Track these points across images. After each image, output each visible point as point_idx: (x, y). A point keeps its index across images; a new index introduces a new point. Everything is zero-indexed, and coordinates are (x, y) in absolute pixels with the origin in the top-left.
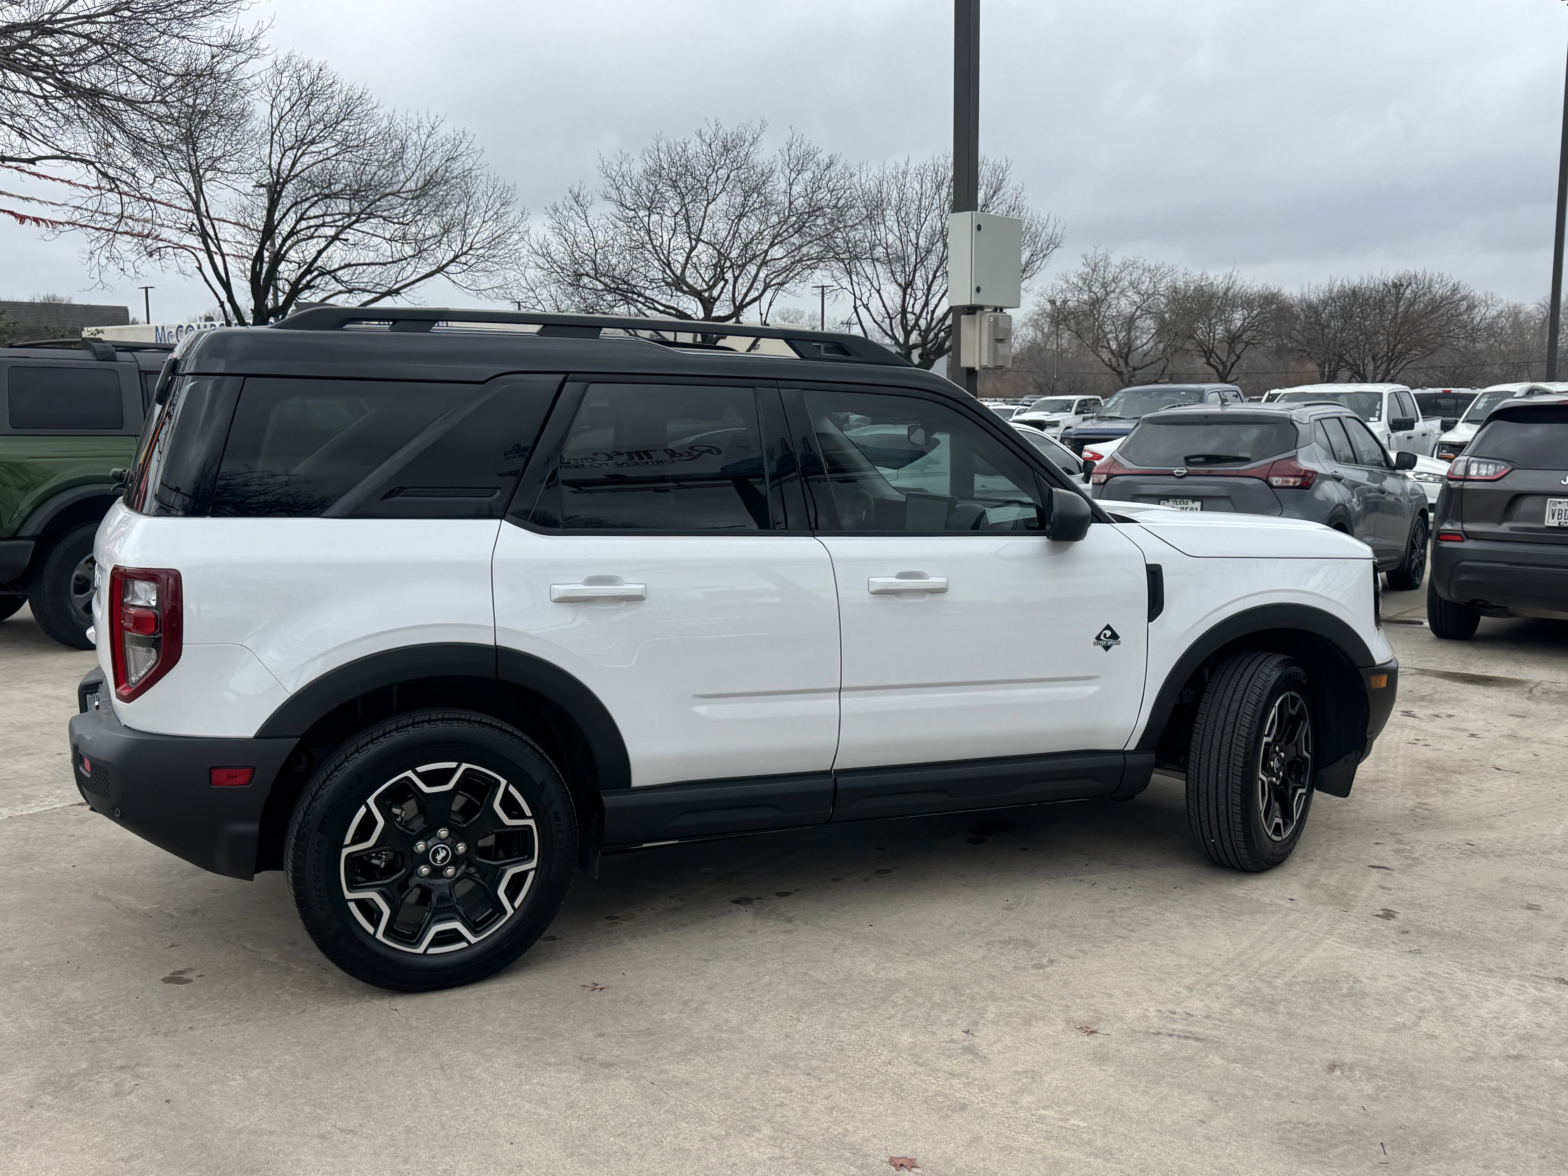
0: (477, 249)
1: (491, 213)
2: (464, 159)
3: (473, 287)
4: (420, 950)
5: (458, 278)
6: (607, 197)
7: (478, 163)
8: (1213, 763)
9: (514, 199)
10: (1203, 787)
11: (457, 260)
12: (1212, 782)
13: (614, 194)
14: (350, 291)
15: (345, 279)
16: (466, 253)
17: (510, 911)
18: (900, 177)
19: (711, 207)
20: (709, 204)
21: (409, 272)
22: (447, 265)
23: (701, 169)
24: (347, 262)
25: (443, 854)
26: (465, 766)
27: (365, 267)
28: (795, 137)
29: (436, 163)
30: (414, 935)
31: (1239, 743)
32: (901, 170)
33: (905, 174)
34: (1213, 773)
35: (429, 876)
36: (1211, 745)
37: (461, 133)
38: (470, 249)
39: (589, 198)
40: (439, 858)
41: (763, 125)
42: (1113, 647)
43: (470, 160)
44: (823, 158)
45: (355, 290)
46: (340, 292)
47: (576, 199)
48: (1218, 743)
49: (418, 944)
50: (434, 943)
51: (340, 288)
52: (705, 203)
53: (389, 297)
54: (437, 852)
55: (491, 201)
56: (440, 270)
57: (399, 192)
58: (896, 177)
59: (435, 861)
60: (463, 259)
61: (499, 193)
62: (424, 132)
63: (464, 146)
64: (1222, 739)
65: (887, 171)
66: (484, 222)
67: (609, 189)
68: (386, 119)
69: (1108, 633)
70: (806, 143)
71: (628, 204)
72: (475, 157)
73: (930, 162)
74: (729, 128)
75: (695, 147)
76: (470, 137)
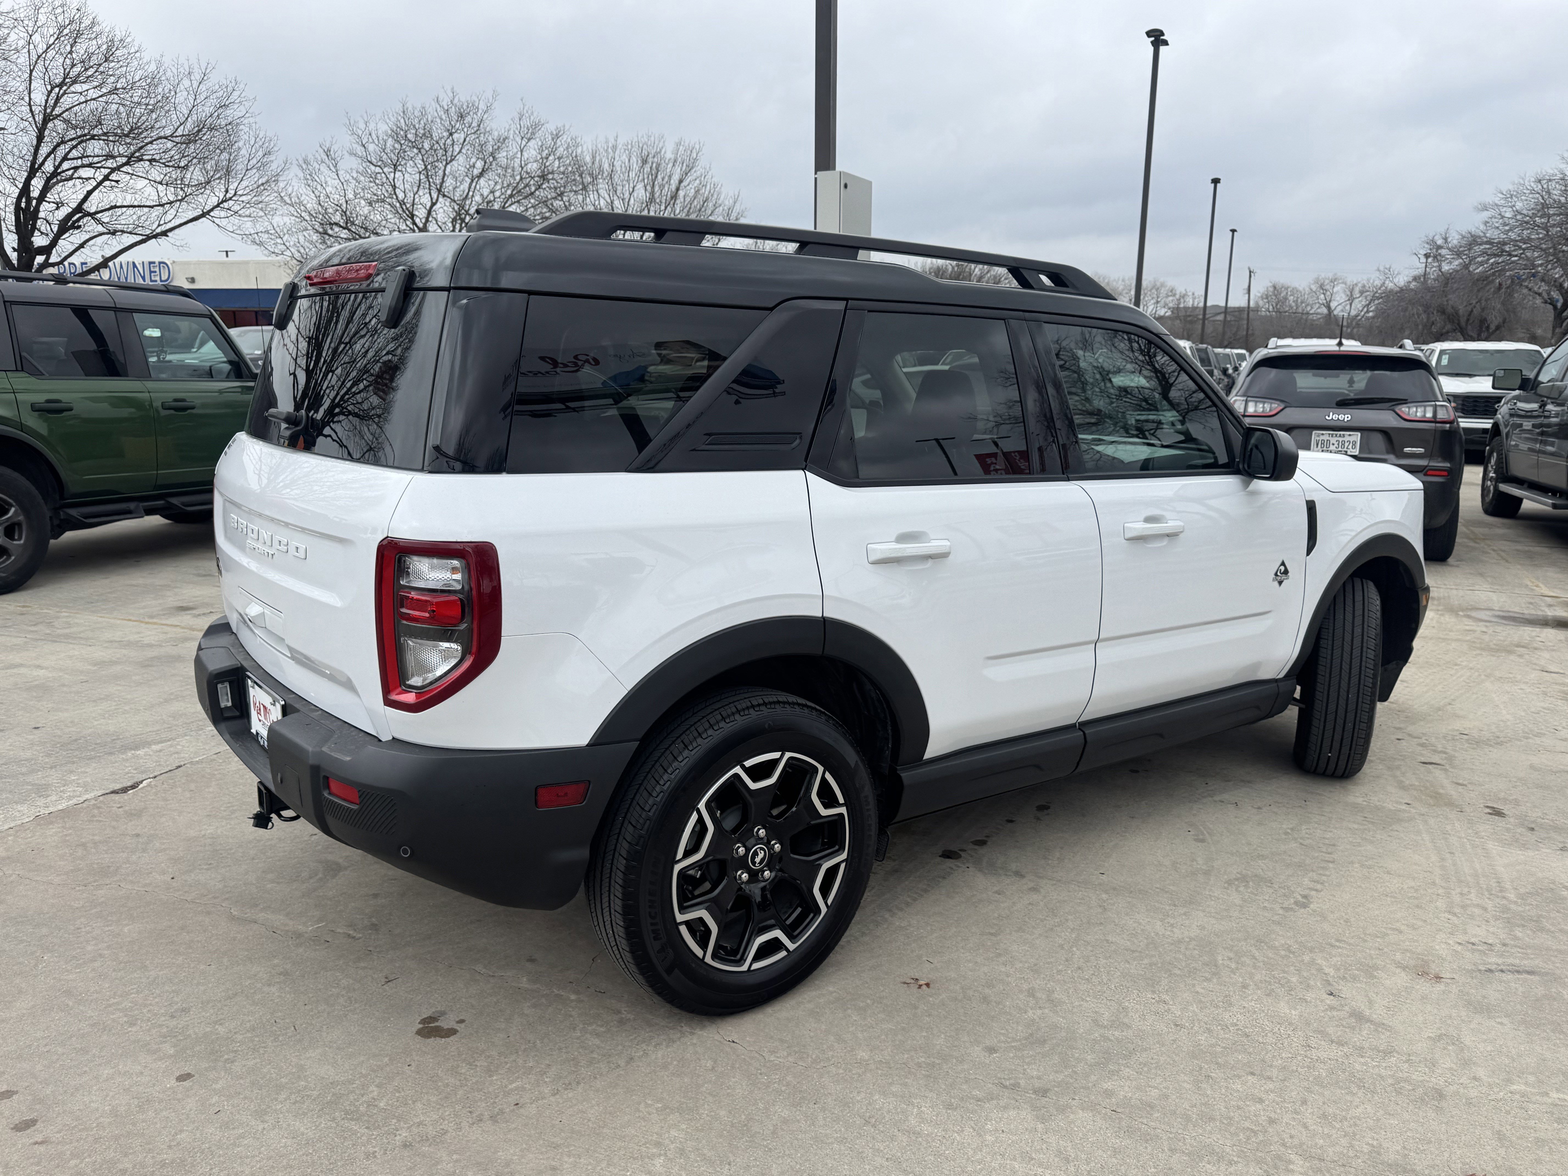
0: (241, 196)
1: (254, 161)
2: (236, 106)
3: (238, 232)
4: (745, 968)
5: (223, 222)
6: (353, 154)
7: (250, 111)
8: (1344, 685)
9: (276, 149)
10: (1332, 707)
11: (222, 205)
12: (1342, 702)
13: (360, 150)
14: (113, 233)
15: (106, 220)
16: (230, 199)
17: (824, 909)
18: (610, 150)
19: (449, 167)
20: (447, 164)
21: (172, 217)
22: (212, 210)
23: (438, 132)
24: (113, 204)
25: (761, 855)
26: (788, 755)
27: (125, 209)
28: (526, 108)
29: (208, 110)
30: (735, 952)
31: (1368, 665)
32: (610, 145)
33: (614, 148)
34: (1343, 693)
35: (749, 882)
36: (1341, 668)
37: (233, 81)
38: (235, 194)
39: (339, 152)
40: (758, 860)
41: (495, 96)
42: (1285, 581)
43: (242, 107)
44: (551, 127)
45: (118, 231)
46: (103, 234)
47: (327, 153)
48: (1348, 667)
49: (740, 961)
50: (757, 957)
51: (100, 229)
52: (444, 163)
53: (154, 240)
54: (756, 854)
55: (254, 151)
56: (203, 215)
57: (171, 136)
58: (607, 151)
59: (754, 863)
60: (226, 205)
61: (261, 143)
62: (197, 76)
63: (236, 94)
64: (1351, 662)
65: (599, 146)
66: (247, 170)
67: (355, 146)
68: (153, 62)
69: (1282, 568)
70: (535, 114)
71: (374, 161)
72: (247, 104)
73: (636, 139)
74: (463, 98)
75: (432, 111)
76: (242, 86)
